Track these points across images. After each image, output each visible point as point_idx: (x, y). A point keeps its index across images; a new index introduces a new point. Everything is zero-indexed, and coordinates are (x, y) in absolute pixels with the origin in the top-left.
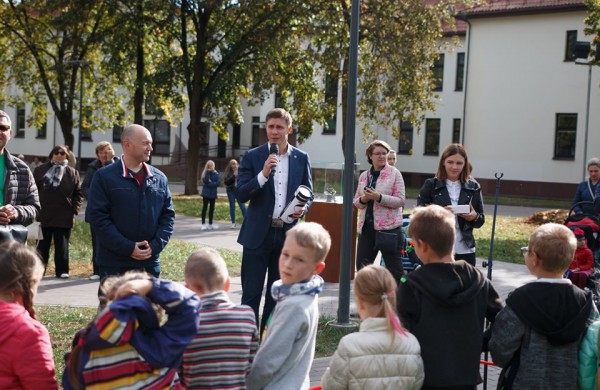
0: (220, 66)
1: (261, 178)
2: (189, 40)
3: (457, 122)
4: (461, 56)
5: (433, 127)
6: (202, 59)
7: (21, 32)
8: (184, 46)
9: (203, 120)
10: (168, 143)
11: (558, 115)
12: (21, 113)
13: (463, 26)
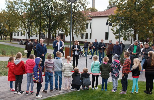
0: (53, 25)
1: (56, 45)
2: (48, 21)
3: (90, 33)
4: (91, 23)
5: (87, 34)
6: (50, 24)
7: (22, 20)
8: (47, 22)
9: (50, 33)
10: (44, 37)
11: (106, 33)
12: (21, 32)
13: (91, 18)
